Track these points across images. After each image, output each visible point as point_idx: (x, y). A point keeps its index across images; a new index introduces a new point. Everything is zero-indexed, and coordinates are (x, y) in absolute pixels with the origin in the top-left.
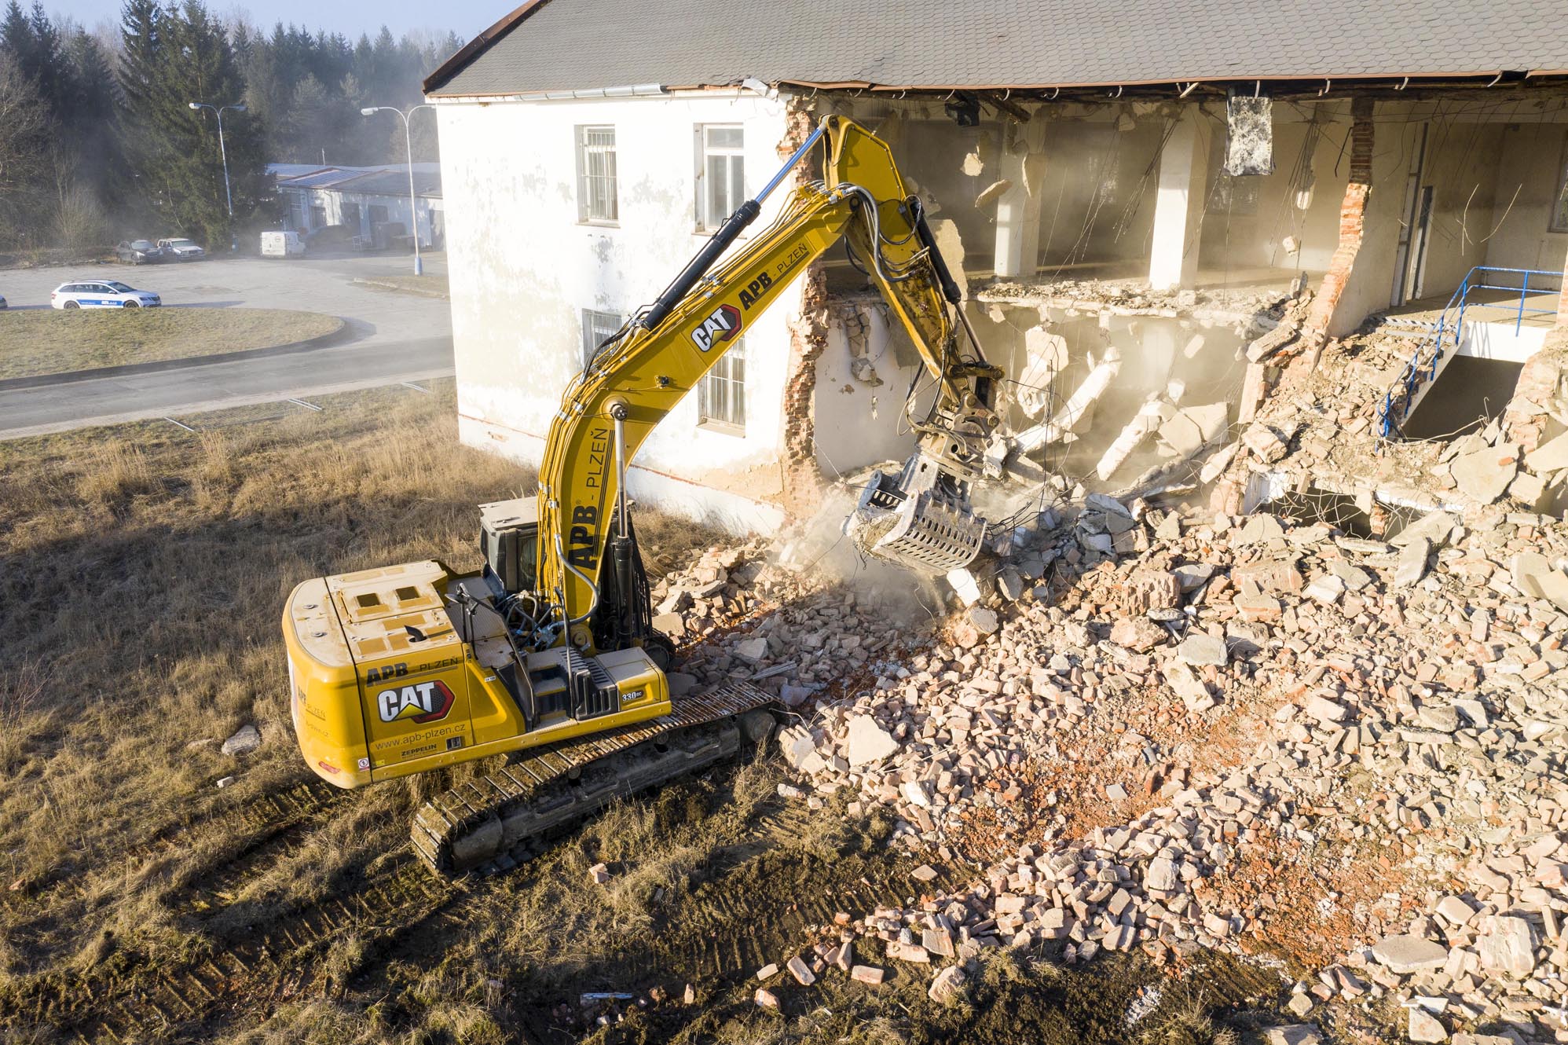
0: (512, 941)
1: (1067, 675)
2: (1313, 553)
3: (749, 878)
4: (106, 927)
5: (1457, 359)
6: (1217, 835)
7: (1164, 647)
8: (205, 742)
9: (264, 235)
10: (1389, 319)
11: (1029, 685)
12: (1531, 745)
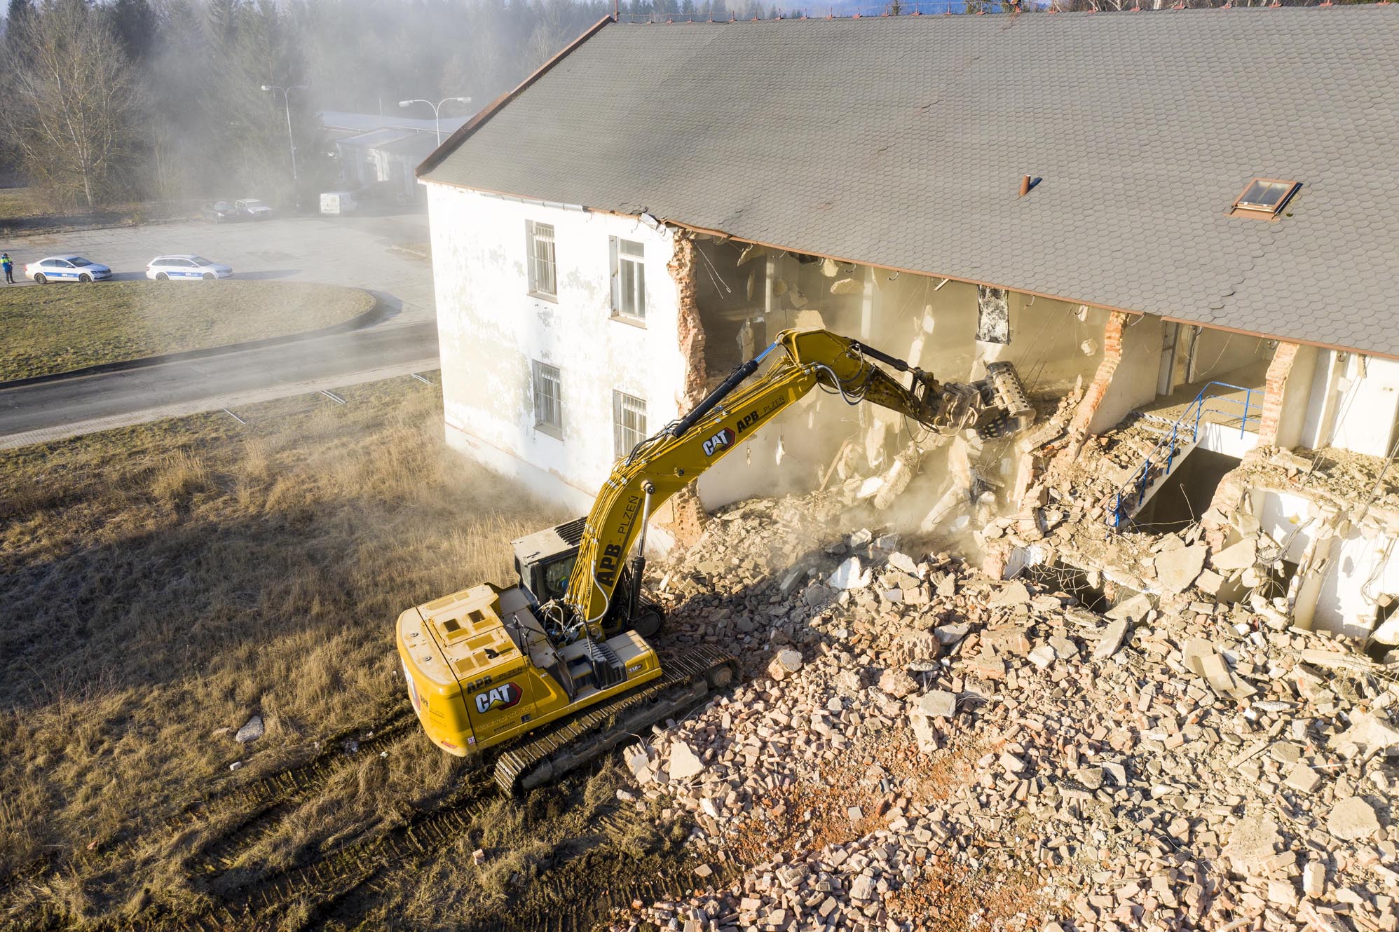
0: (411, 908)
1: (838, 715)
2: (1045, 620)
3: (579, 868)
4: (146, 885)
5: (1196, 449)
6: (910, 859)
7: (914, 695)
8: (225, 730)
9: (323, 196)
10: (1147, 415)
11: (810, 721)
12: (1152, 804)
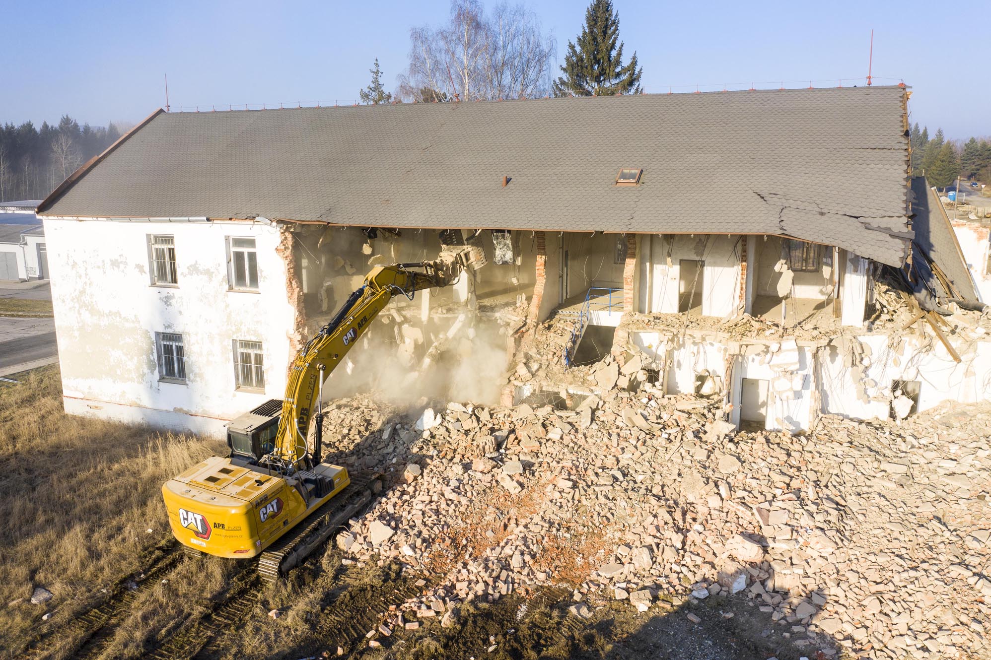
0: (248, 650)
1: (459, 488)
2: (547, 419)
5: (589, 326)
6: (535, 542)
7: (496, 469)
8: (20, 600)
10: (560, 311)
